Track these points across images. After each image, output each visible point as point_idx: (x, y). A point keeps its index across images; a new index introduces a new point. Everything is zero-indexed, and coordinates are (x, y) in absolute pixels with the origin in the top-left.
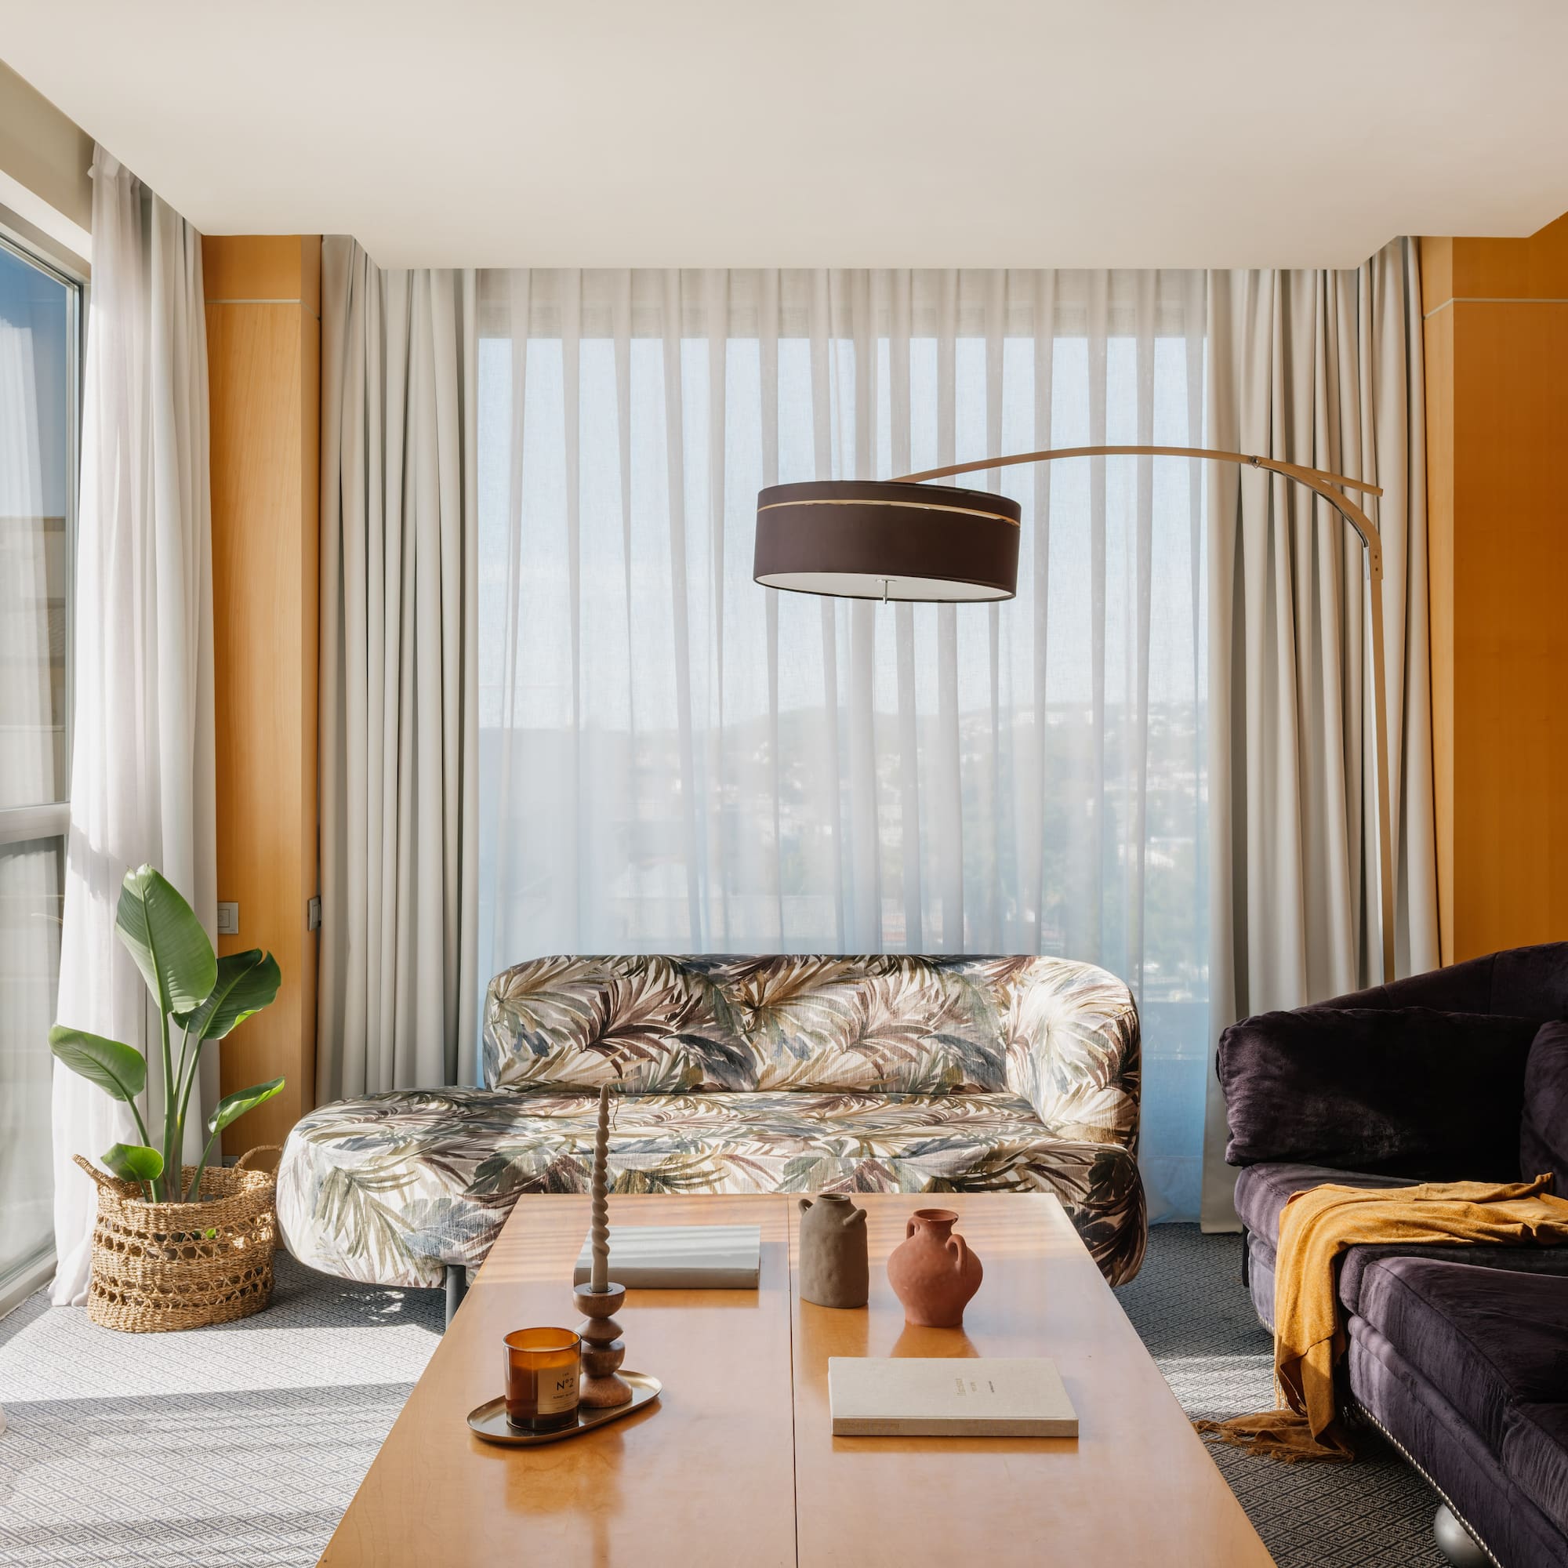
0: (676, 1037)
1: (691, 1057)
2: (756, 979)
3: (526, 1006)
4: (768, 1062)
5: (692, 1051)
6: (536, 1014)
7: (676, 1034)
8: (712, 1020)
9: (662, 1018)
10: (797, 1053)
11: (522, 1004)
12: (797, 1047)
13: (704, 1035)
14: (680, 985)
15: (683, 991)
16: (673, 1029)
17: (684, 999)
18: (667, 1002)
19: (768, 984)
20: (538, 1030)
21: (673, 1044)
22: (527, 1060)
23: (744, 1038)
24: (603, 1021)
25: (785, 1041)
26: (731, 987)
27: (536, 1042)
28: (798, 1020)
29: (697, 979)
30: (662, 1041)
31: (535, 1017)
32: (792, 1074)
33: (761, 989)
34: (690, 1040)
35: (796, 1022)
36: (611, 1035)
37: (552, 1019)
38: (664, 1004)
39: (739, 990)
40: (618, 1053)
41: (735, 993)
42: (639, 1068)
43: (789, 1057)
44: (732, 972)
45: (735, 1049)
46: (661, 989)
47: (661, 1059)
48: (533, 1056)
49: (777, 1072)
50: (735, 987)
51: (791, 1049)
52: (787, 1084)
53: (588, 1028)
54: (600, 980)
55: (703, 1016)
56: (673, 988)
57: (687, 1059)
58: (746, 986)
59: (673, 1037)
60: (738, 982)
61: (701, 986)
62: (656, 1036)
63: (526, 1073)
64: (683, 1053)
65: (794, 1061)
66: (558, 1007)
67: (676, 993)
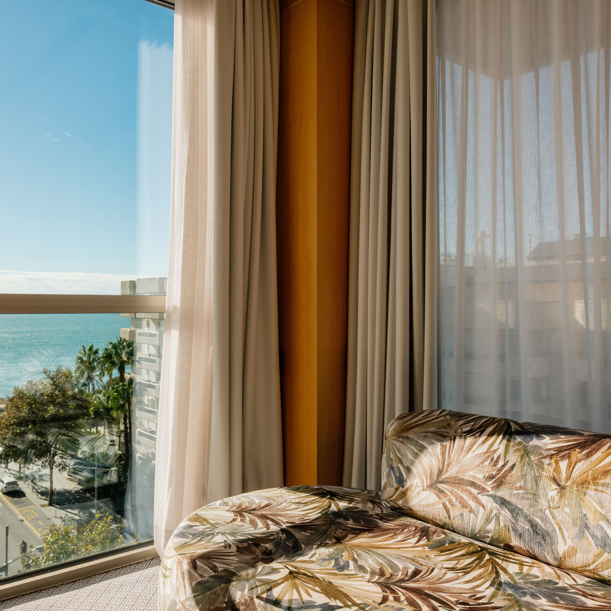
0: (491, 496)
1: (501, 518)
2: (569, 457)
3: (395, 445)
4: (569, 543)
5: (503, 512)
6: (399, 453)
7: (491, 493)
8: (521, 488)
9: (481, 476)
10: (599, 543)
11: (393, 444)
12: (599, 536)
13: (514, 501)
14: (501, 450)
15: (502, 456)
16: (489, 489)
17: (501, 463)
18: (487, 463)
19: (579, 465)
20: (399, 465)
21: (488, 501)
22: (393, 486)
23: (547, 512)
24: (439, 469)
25: (587, 527)
26: (543, 460)
27: (398, 475)
28: (602, 507)
29: (517, 447)
30: (480, 496)
31: (399, 455)
32: (593, 563)
33: (571, 468)
34: (503, 502)
35: (599, 509)
36: (442, 482)
37: (408, 458)
38: (485, 464)
39: (549, 464)
40: (448, 498)
41: (545, 467)
42: (462, 515)
43: (590, 544)
44: (550, 447)
45: (538, 521)
46: (485, 450)
47: (478, 512)
48: (395, 485)
49: (578, 555)
50: (547, 461)
51: (593, 536)
52: (590, 571)
53: (429, 473)
54: (446, 434)
55: (514, 483)
56: (495, 451)
57: (498, 519)
58: (557, 462)
59: (488, 496)
60: (551, 456)
61: (518, 454)
62: (475, 491)
63: (392, 497)
64: (495, 512)
65: (595, 550)
66: (413, 450)
67: (496, 456)
